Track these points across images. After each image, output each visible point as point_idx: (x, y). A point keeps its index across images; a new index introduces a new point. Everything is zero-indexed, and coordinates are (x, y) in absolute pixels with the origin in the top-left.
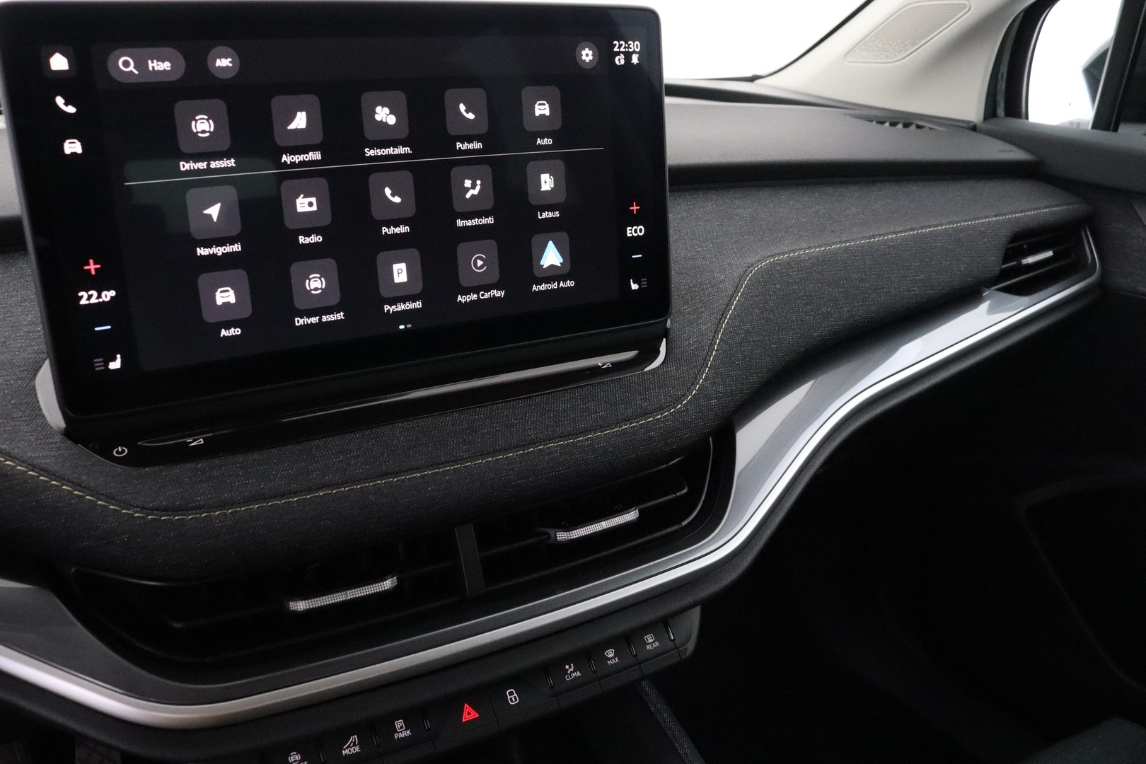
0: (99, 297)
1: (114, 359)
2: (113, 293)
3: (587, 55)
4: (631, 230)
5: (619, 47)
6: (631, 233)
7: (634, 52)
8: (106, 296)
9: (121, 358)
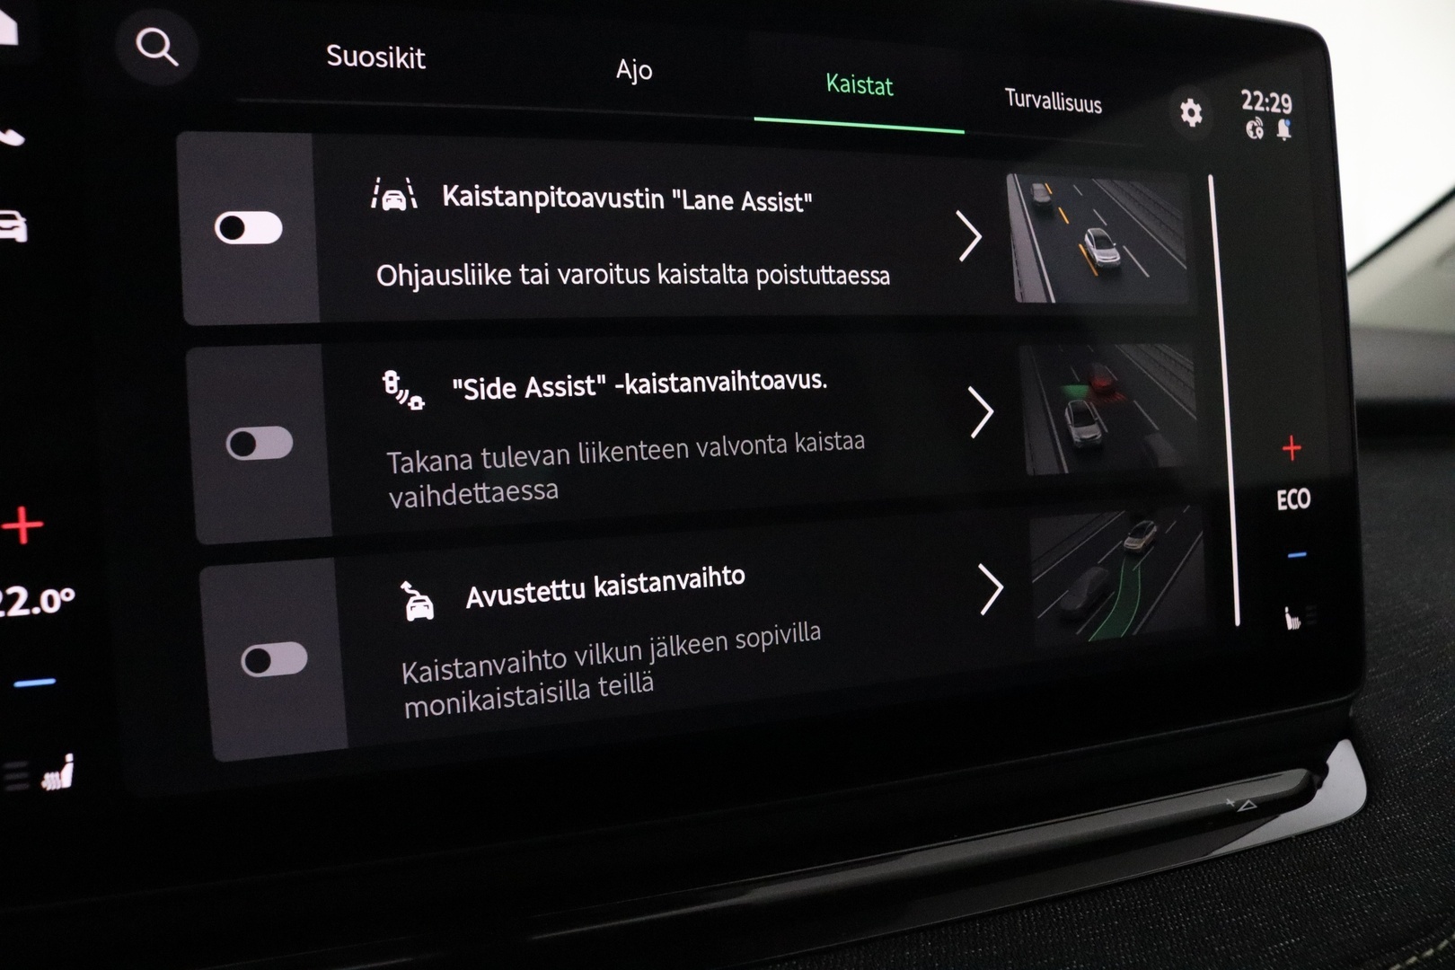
0: (33, 601)
1: (58, 766)
2: (68, 594)
3: (1191, 112)
4: (1285, 496)
5: (1254, 102)
6: (1283, 504)
7: (1282, 116)
8: (51, 601)
9: (75, 762)
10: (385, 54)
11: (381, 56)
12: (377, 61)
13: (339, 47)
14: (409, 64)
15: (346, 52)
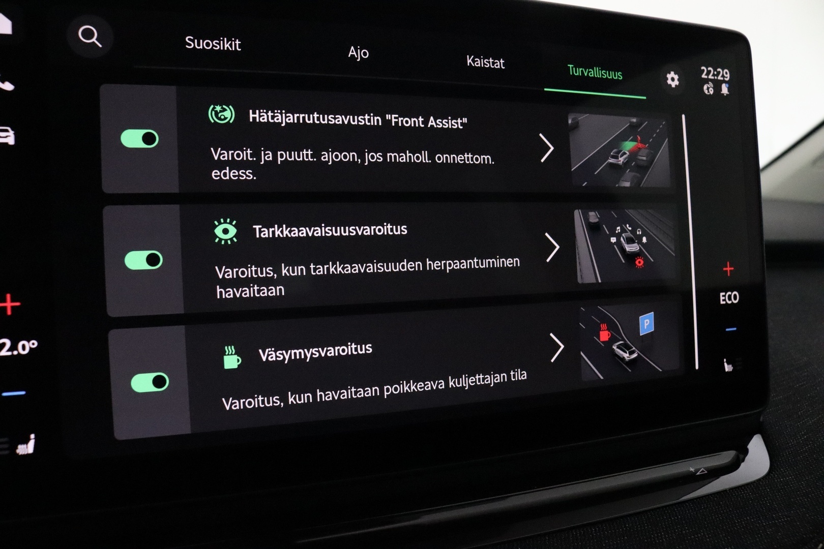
1: (26, 441)
2: (34, 344)
4: (724, 296)
5: (708, 74)
6: (723, 300)
7: (724, 81)
8: (24, 347)
9: (35, 438)
10: (218, 42)
11: (216, 43)
12: (213, 45)
13: (192, 38)
14: (232, 48)
15: (196, 41)
